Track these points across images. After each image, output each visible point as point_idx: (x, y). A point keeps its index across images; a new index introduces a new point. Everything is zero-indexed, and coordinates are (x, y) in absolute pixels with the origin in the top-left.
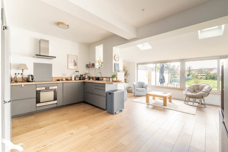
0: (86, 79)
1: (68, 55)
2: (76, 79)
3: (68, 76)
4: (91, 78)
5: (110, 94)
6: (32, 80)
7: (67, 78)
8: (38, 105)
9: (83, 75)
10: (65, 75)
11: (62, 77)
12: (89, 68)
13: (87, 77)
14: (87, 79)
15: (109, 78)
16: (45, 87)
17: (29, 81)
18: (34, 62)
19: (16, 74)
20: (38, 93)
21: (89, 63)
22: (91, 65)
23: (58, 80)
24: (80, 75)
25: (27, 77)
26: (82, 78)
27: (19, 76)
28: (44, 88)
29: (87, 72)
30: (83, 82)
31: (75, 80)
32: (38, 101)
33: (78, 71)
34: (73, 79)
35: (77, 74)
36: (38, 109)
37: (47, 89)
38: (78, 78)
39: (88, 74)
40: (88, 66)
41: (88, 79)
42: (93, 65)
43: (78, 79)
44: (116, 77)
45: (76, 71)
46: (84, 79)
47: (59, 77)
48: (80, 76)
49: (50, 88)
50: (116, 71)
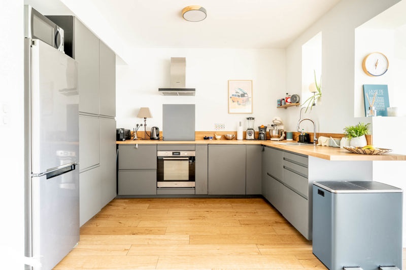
0: (273, 137)
1: (228, 81)
2: (248, 137)
3: (229, 129)
4: (289, 135)
5: (321, 193)
6: (158, 135)
7: (225, 134)
8: (161, 184)
9: (265, 128)
10: (222, 126)
11: (215, 132)
12: (286, 108)
13: (275, 133)
14: (275, 137)
15: (340, 137)
16: (172, 152)
17: (152, 139)
18: (165, 104)
19: (137, 125)
20: (160, 161)
21: (284, 96)
22: (289, 100)
23: (205, 138)
24: (259, 128)
25: (150, 131)
26: (262, 135)
27: (142, 129)
28: (170, 154)
29: (278, 119)
30: (262, 145)
31: (245, 139)
32: (160, 177)
33: (253, 119)
34: (240, 136)
35: (250, 124)
36: (160, 192)
37: (176, 157)
38: (253, 135)
39: (281, 124)
40: (283, 104)
41: (279, 137)
42: (295, 100)
43: (252, 137)
44: (368, 132)
45: (248, 119)
46: (268, 137)
47: (209, 133)
48: (258, 130)
49: (183, 154)
50: (368, 112)
